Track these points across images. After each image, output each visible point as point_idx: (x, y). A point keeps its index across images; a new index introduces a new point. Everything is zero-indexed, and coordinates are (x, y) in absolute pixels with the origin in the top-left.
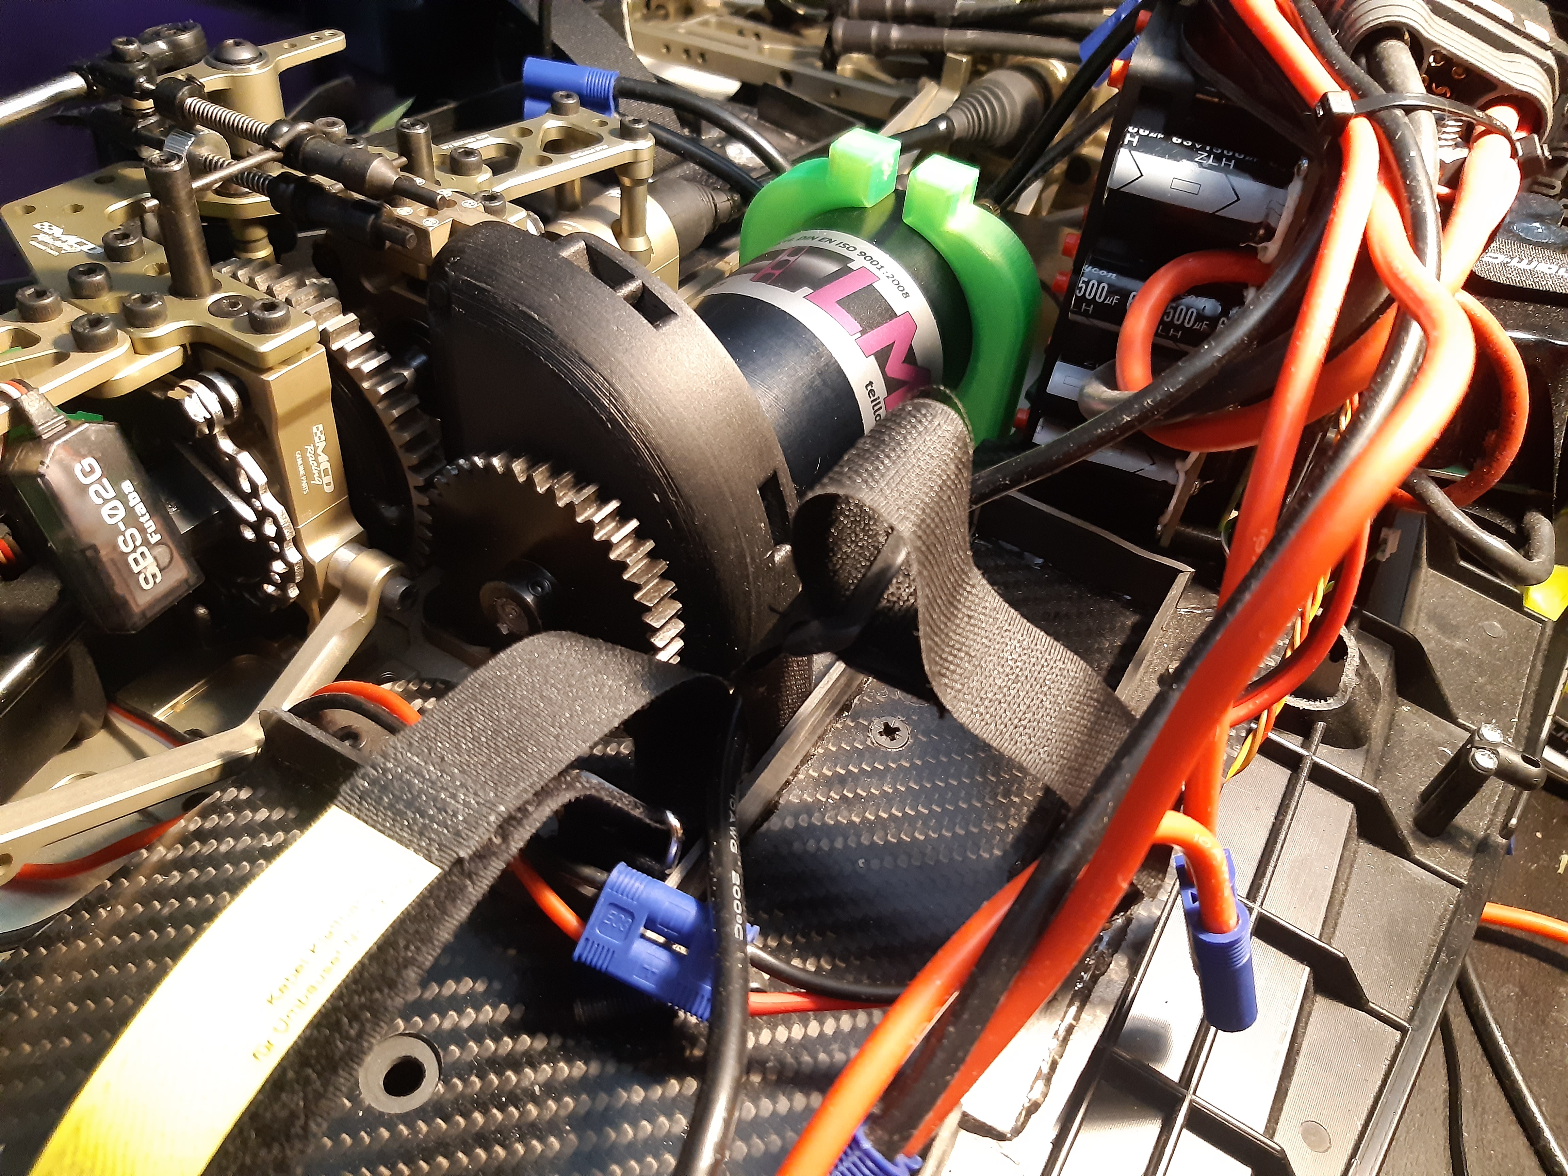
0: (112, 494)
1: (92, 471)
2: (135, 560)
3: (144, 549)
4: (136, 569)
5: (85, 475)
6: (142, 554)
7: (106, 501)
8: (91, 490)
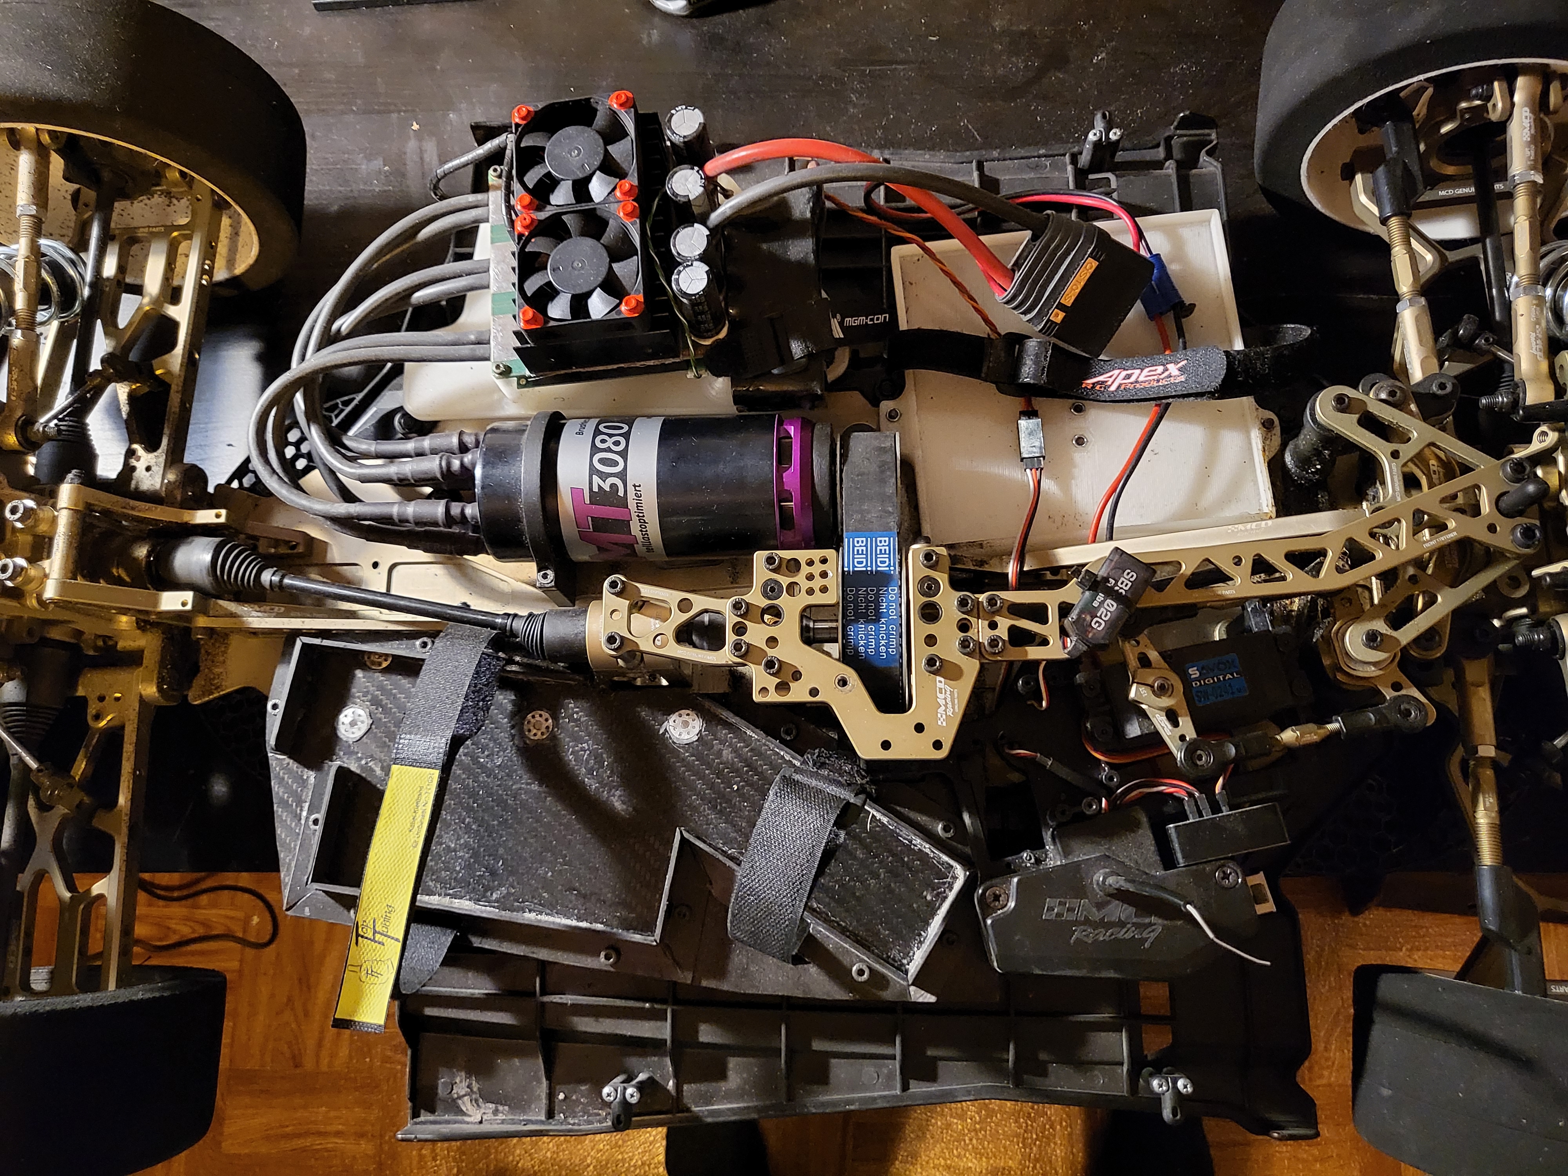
0: (1102, 609)
1: (1097, 622)
2: (1126, 585)
3: (1119, 584)
4: (1130, 584)
5: (1100, 624)
6: (1122, 584)
7: (1107, 610)
8: (1106, 619)
